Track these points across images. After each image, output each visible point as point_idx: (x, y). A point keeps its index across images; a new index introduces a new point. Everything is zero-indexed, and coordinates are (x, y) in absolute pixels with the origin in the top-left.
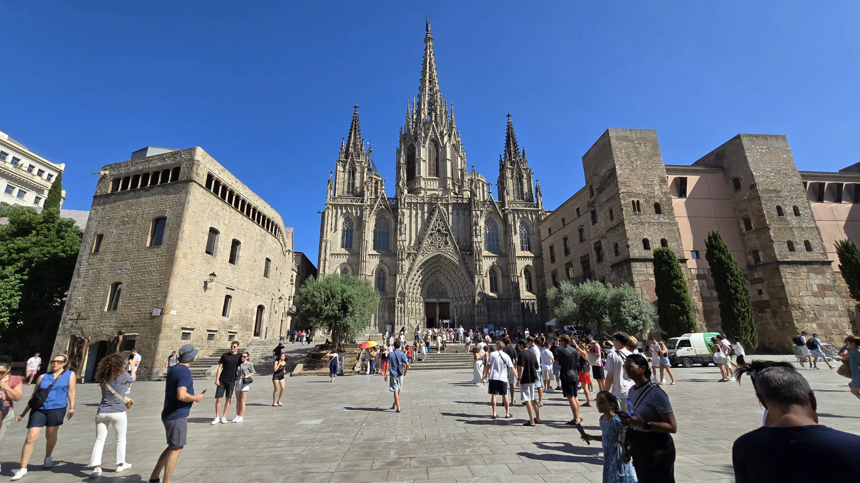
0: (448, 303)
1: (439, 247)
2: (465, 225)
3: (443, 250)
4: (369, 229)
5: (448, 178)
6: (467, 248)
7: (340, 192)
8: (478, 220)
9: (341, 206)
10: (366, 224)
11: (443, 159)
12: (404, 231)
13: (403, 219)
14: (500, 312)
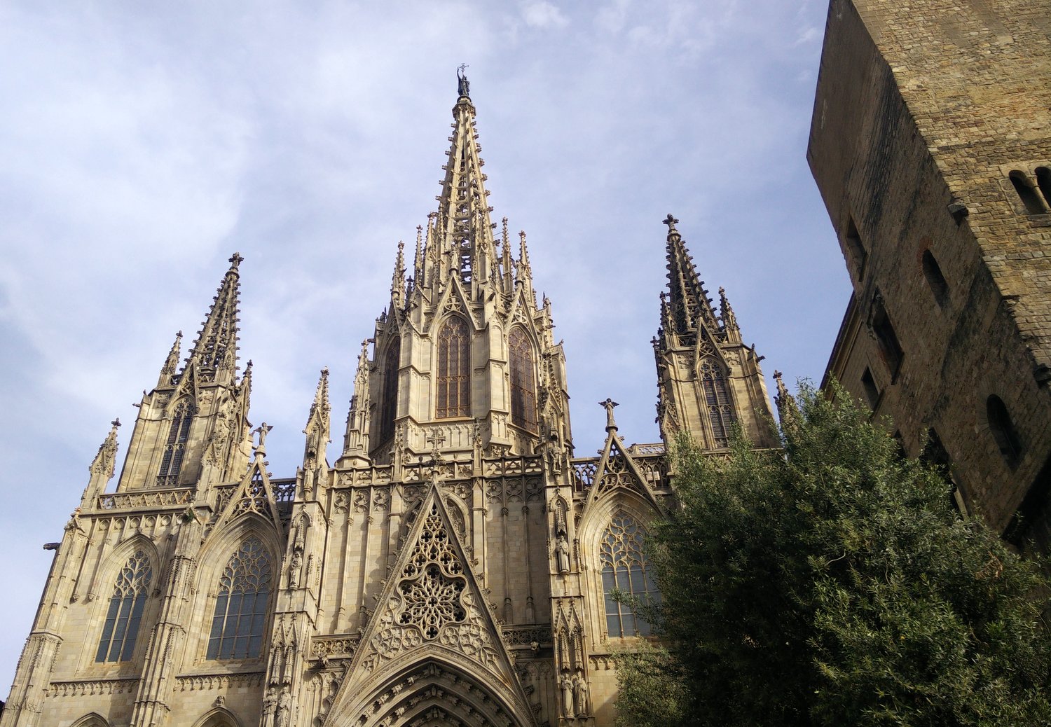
1: (433, 632)
2: (529, 545)
3: (444, 641)
4: (195, 586)
5: (492, 414)
6: (533, 628)
7: (138, 480)
8: (565, 521)
9: (121, 518)
10: (185, 567)
11: (484, 364)
12: (304, 578)
13: (305, 537)
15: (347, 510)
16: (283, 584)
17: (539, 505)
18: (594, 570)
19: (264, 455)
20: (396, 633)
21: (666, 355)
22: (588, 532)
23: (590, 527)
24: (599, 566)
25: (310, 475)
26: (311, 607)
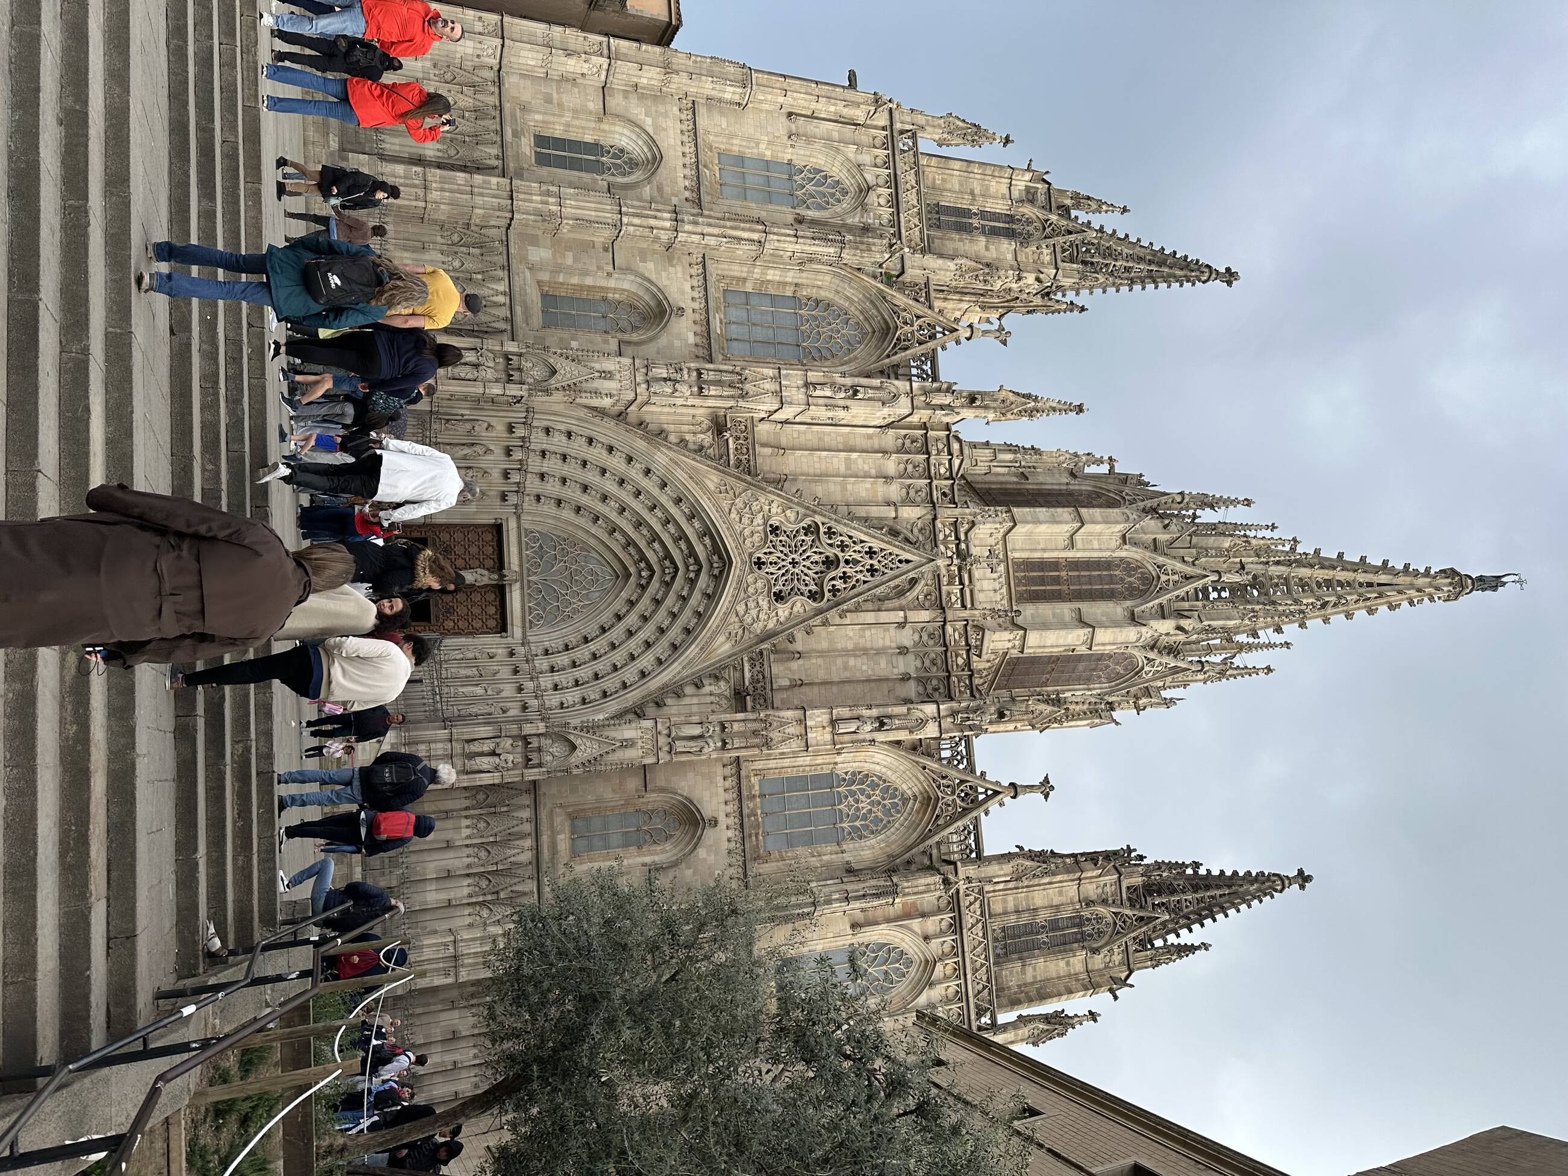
0: (502, 627)
1: (759, 564)
2: (863, 681)
3: (750, 579)
4: (808, 266)
5: (1022, 632)
6: (768, 687)
7: (934, 179)
8: (896, 729)
9: (890, 162)
10: (832, 250)
11: (1086, 620)
12: (821, 401)
13: (869, 399)
14: (469, 866)
15: (901, 450)
16: (813, 376)
17: (913, 695)
18: (836, 763)
19: (968, 339)
20: (759, 520)
21: (1114, 866)
22: (881, 756)
23: (889, 759)
24: (840, 770)
25: (947, 400)
26: (787, 413)
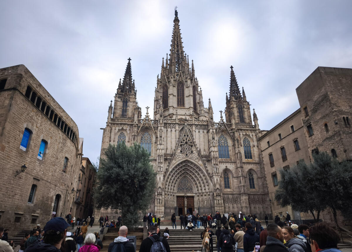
0: (193, 197)
1: (187, 155)
3: (190, 157)
6: (206, 156)
7: (117, 115)
8: (214, 136)
9: (117, 124)
11: (188, 95)
12: (162, 142)
13: (162, 134)
14: (232, 204)
16: (158, 143)
17: (206, 131)
20: (180, 154)
24: (218, 145)
